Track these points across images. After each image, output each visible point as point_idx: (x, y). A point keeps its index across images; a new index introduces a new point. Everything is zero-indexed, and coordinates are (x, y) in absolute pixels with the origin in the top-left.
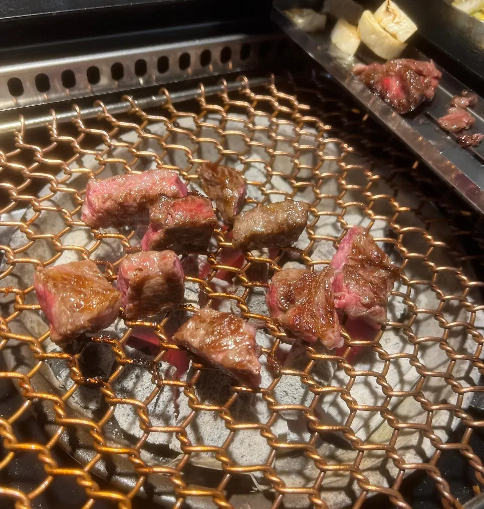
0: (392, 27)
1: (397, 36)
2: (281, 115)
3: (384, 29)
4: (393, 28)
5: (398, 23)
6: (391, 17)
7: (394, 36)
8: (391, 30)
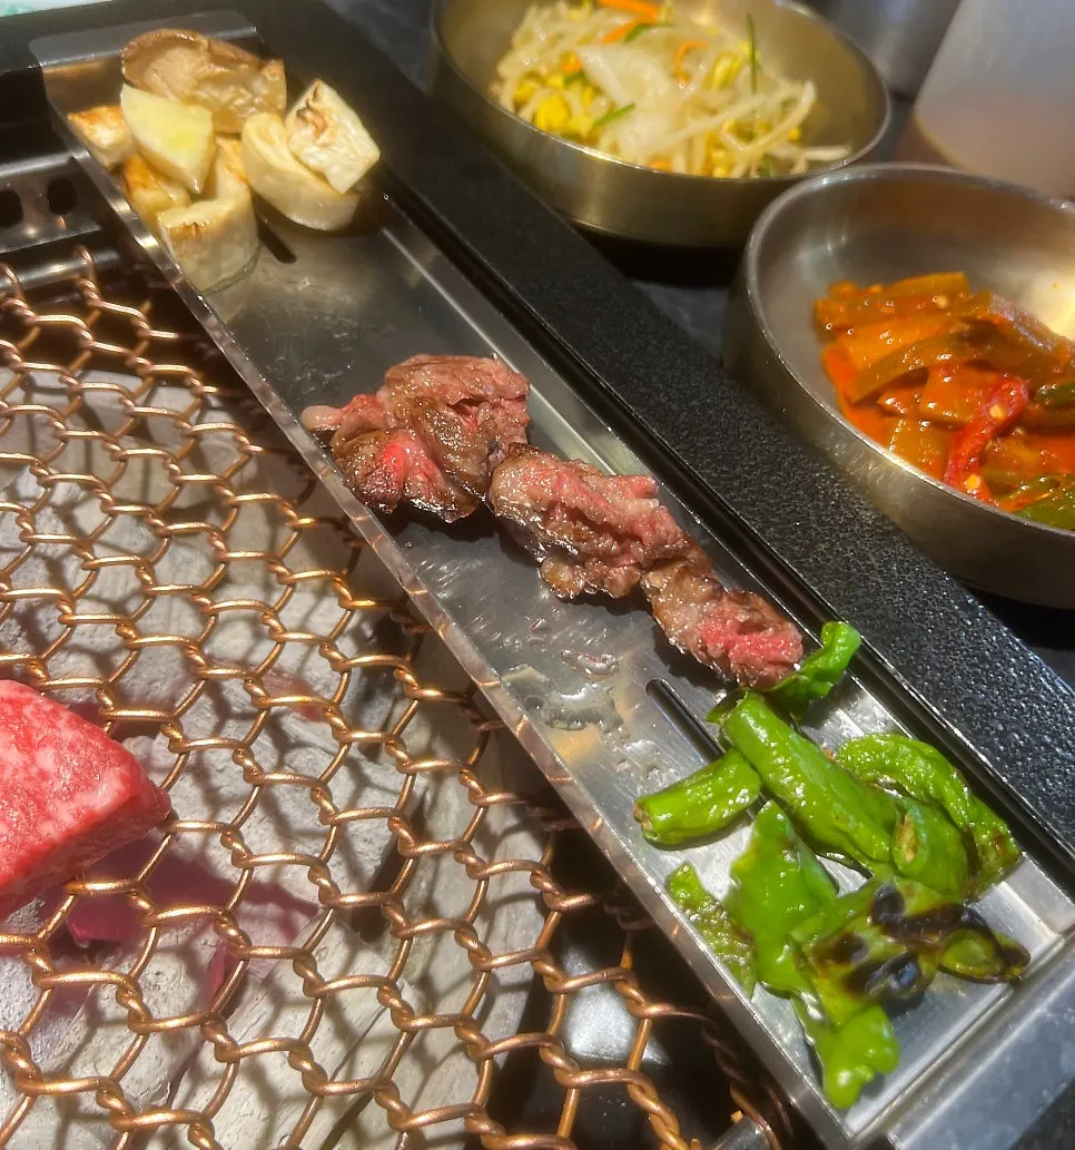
0: (312, 155)
1: (328, 175)
2: (102, 363)
3: (297, 158)
4: (317, 157)
5: (325, 146)
6: (310, 131)
7: (321, 176)
8: (312, 162)
